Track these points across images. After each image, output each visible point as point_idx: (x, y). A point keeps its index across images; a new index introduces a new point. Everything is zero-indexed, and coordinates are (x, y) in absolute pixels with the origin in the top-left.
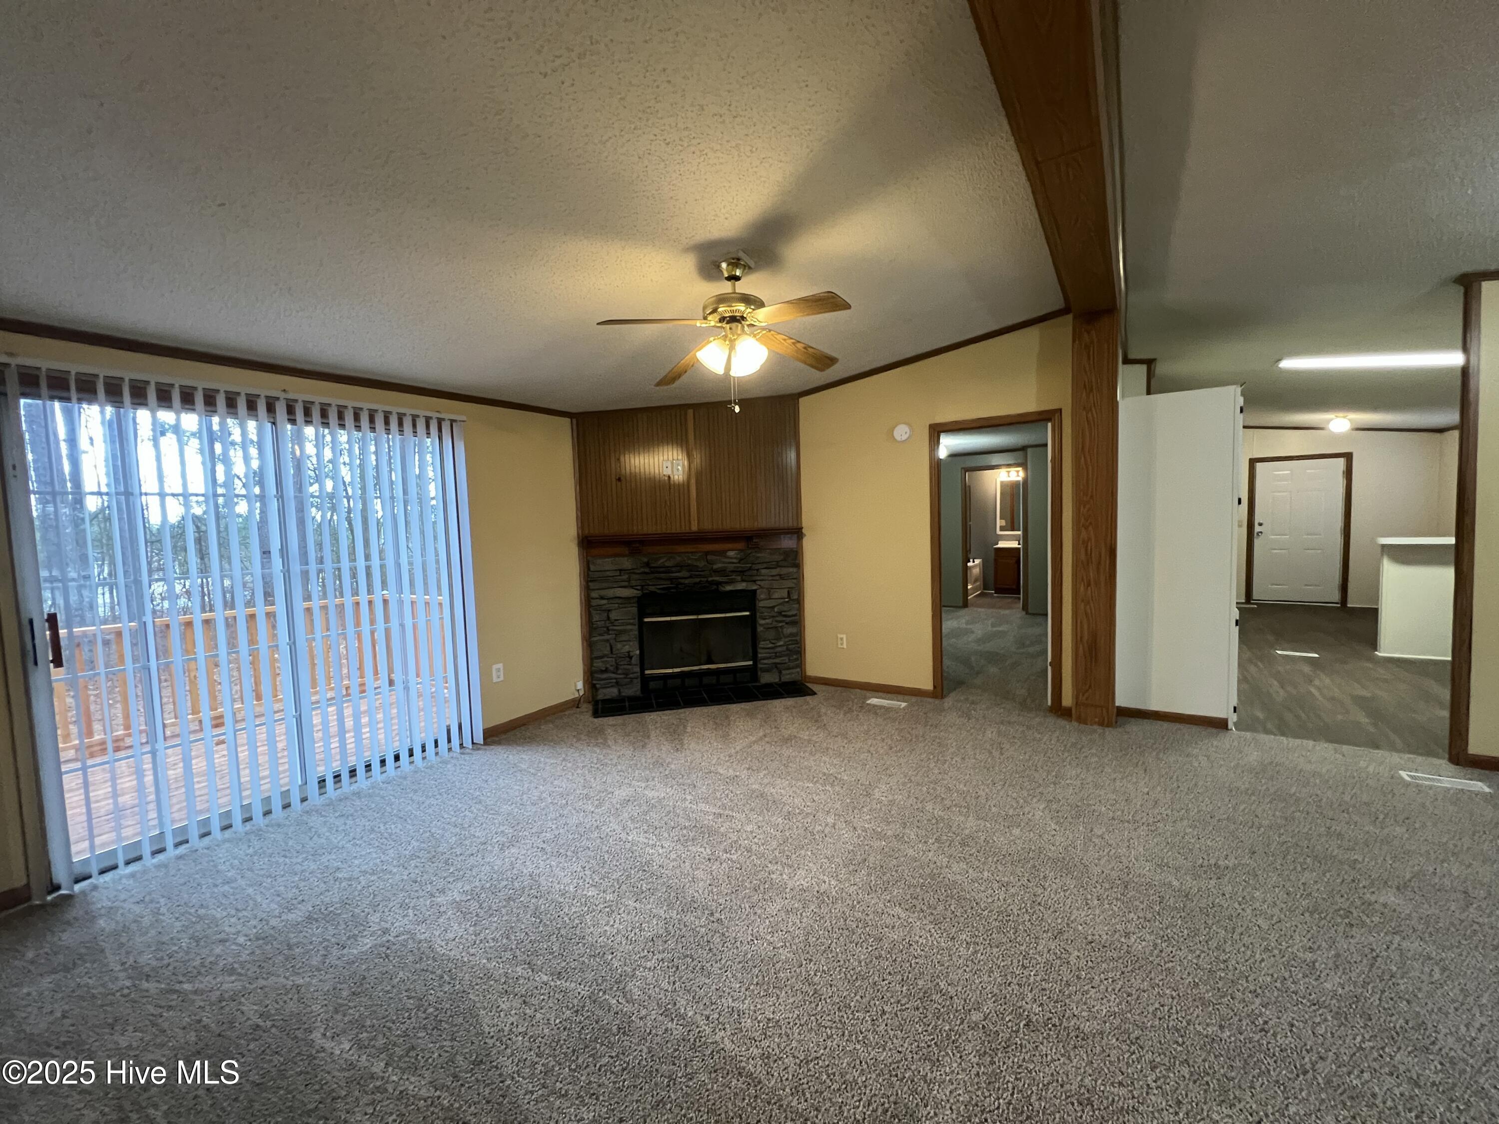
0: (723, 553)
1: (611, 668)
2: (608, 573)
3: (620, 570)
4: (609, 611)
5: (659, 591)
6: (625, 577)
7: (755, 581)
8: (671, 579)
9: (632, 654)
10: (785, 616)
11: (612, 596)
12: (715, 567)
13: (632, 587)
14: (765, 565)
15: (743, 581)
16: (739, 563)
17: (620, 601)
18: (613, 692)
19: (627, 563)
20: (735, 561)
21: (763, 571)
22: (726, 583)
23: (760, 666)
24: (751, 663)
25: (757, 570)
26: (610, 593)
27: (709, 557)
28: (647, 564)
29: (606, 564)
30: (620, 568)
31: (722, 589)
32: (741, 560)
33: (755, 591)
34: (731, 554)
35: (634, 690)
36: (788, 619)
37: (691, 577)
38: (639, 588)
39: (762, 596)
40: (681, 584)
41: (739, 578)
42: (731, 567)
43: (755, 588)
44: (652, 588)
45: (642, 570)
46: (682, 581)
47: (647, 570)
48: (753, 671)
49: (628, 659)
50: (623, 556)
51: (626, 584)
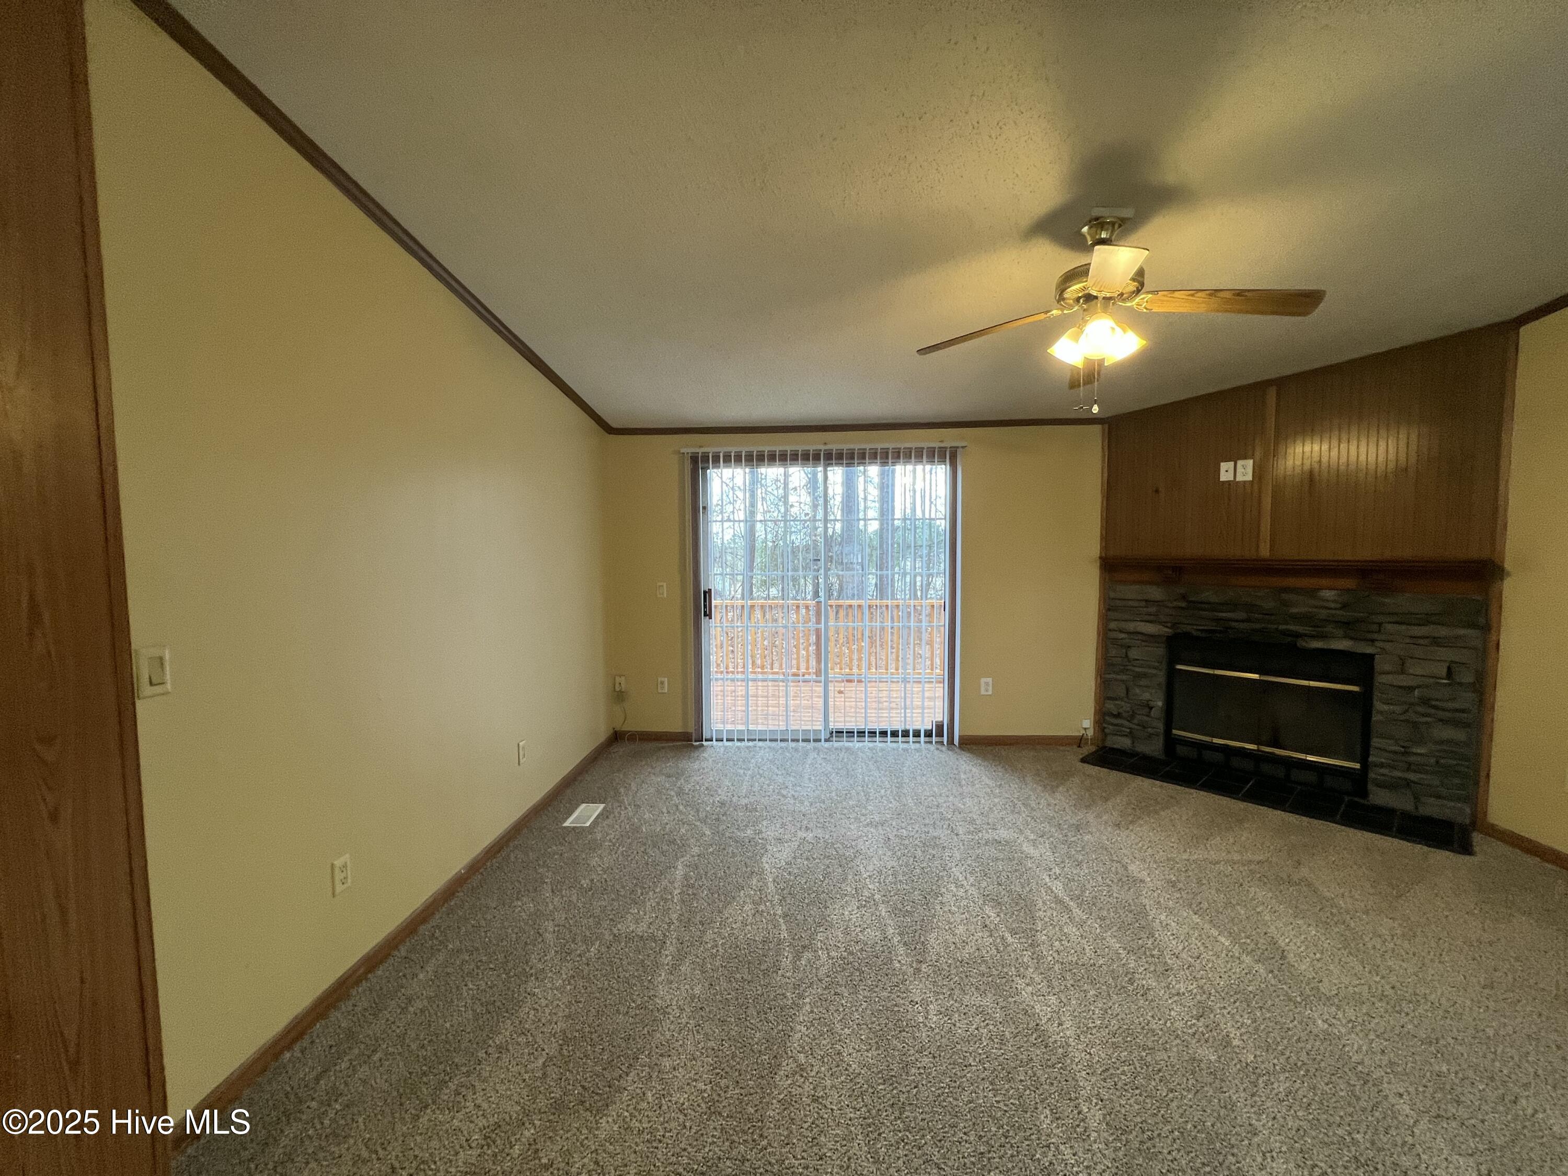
0: (1312, 593)
1: (1124, 715)
2: (1131, 603)
3: (1146, 601)
4: (1129, 647)
5: (1195, 633)
6: (1153, 610)
7: (1373, 641)
8: (1218, 620)
9: (1152, 704)
10: (1436, 707)
11: (1132, 630)
12: (1294, 610)
13: (1160, 623)
14: (1395, 619)
15: (1346, 637)
16: (1341, 609)
17: (1144, 638)
18: (1124, 743)
19: (1155, 593)
20: (1333, 605)
21: (1389, 627)
22: (1313, 637)
23: (1372, 775)
24: (1358, 766)
25: (1380, 624)
26: (1131, 626)
27: (1284, 596)
28: (1184, 597)
29: (1130, 592)
30: (1145, 598)
31: (1301, 643)
32: (1344, 606)
33: (1371, 657)
34: (1328, 594)
35: (1154, 748)
36: (1441, 714)
37: (1248, 620)
38: (1169, 625)
39: (1387, 667)
40: (1231, 628)
41: (1340, 632)
42: (1323, 613)
43: (1369, 650)
44: (1188, 628)
45: (1175, 604)
46: (1234, 624)
47: (1184, 604)
48: (1359, 781)
49: (1148, 710)
50: (1150, 583)
51: (1152, 618)
